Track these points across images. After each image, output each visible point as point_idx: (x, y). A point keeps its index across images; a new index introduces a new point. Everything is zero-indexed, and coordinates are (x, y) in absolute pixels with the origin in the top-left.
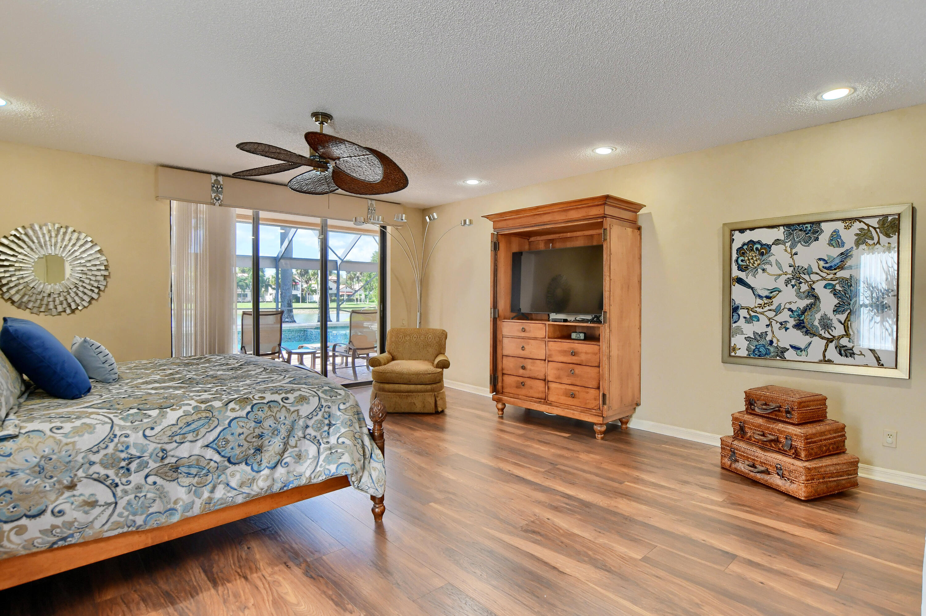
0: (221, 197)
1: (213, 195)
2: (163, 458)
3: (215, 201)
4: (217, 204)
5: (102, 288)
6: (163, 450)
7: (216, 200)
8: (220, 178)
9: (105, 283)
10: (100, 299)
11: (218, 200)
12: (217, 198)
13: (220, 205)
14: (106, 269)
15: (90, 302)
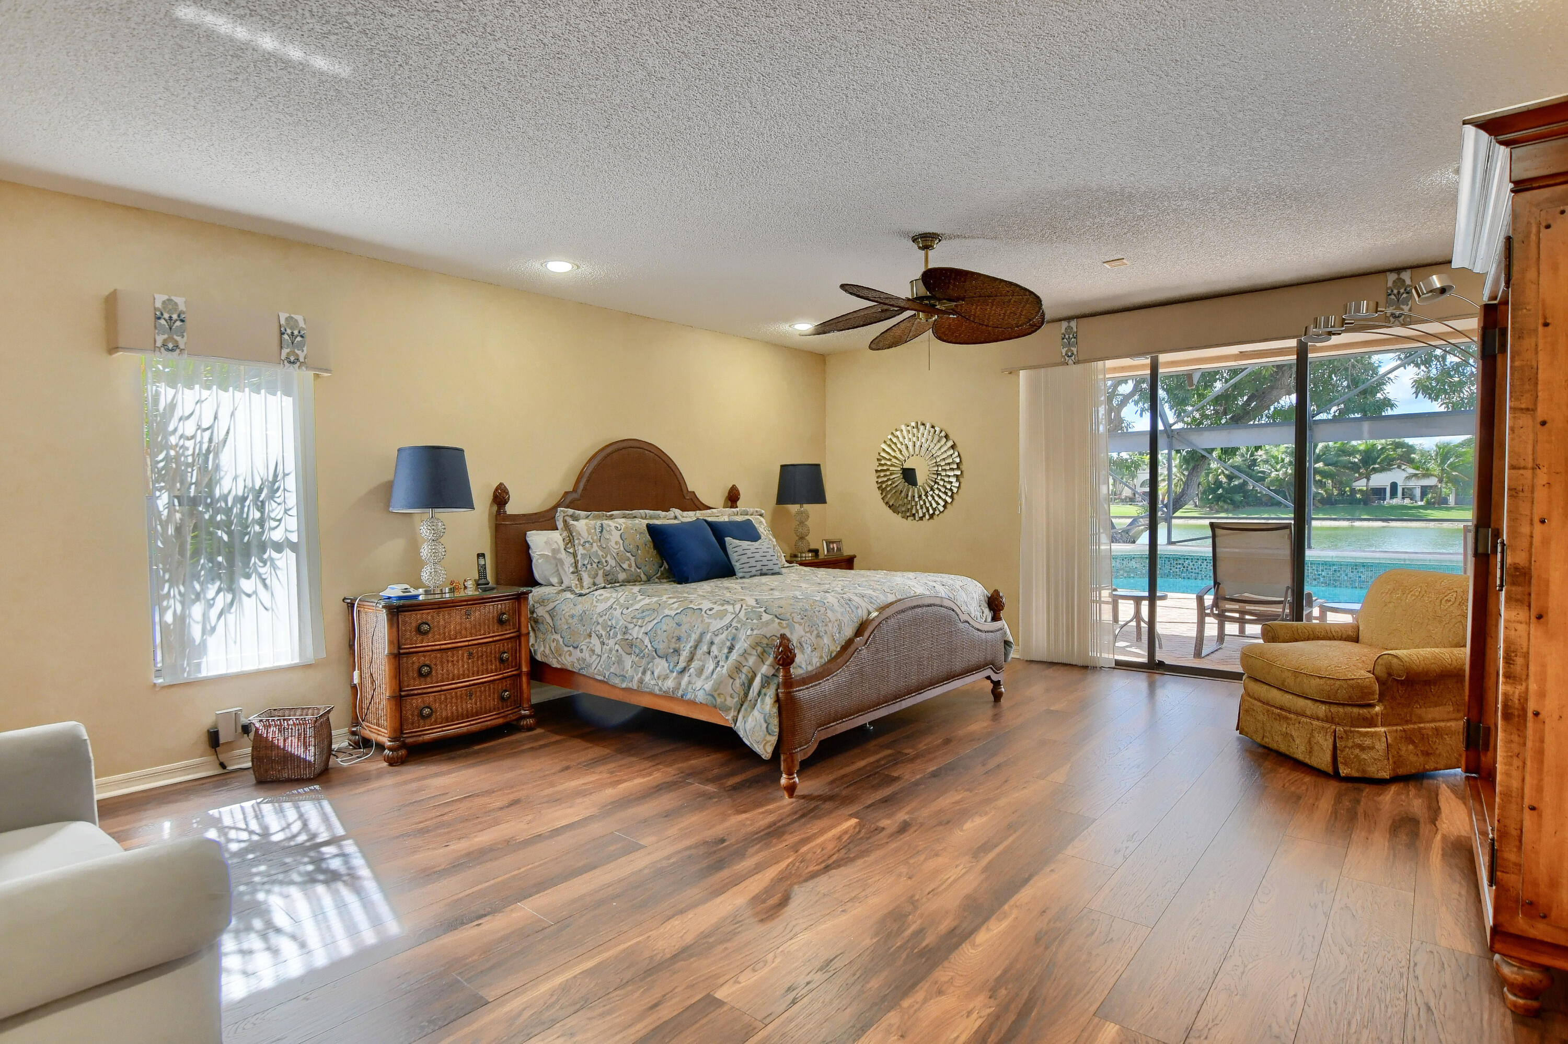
0: (1075, 350)
1: (1064, 351)
2: (624, 633)
3: (1067, 358)
4: (1070, 362)
5: (955, 490)
6: (626, 627)
7: (1068, 356)
8: (1073, 324)
9: (957, 484)
10: (954, 502)
11: (1071, 356)
12: (1070, 354)
13: (1074, 363)
14: (958, 468)
15: (945, 507)
